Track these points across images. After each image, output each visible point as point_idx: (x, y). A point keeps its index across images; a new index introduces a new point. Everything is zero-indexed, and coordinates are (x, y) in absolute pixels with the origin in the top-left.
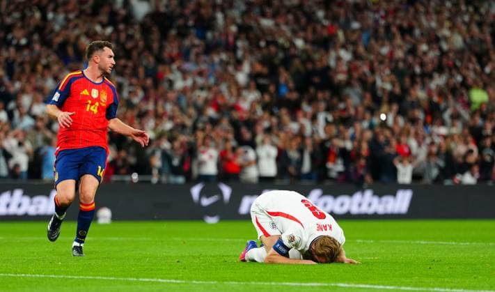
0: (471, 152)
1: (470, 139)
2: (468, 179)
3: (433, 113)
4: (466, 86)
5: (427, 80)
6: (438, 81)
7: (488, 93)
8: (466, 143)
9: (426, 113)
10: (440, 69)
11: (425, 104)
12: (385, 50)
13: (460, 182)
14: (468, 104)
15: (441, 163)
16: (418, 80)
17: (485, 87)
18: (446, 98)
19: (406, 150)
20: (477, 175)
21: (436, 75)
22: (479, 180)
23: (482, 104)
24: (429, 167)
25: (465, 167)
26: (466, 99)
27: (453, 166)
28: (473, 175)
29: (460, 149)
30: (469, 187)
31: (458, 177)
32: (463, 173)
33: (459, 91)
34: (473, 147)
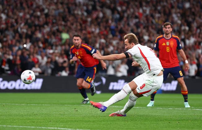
0: (65, 62)
1: (65, 56)
2: (64, 74)
3: (47, 44)
4: (61, 32)
5: (42, 28)
6: (47, 29)
7: (69, 35)
8: (63, 58)
9: (43, 43)
10: (47, 23)
11: (42, 39)
12: (21, 14)
13: (60, 75)
14: (61, 39)
15: (52, 66)
16: (38, 28)
17: (68, 32)
18: (51, 37)
19: (36, 60)
20: (68, 72)
21: (46, 26)
22: (69, 74)
23: (67, 40)
24: (47, 68)
25: (63, 69)
26: (59, 37)
27: (58, 68)
28: (66, 72)
29: (60, 60)
31: (60, 73)
32: (61, 71)
33: (56, 33)
34: (66, 59)
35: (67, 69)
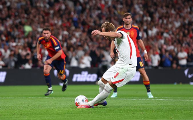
0: (28, 54)
1: (28, 48)
2: (28, 66)
3: (10, 37)
4: (22, 24)
5: (4, 22)
6: (9, 22)
7: (32, 27)
8: (26, 51)
9: (6, 36)
10: (9, 16)
11: (5, 32)
13: (24, 68)
14: (24, 32)
15: (16, 59)
17: (30, 25)
18: (14, 30)
20: (31, 64)
21: (8, 19)
22: (32, 67)
23: (29, 32)
24: (10, 61)
25: (26, 61)
26: (22, 30)
27: (21, 61)
28: (29, 64)
29: (23, 53)
30: (28, 70)
31: (23, 66)
32: (25, 64)
33: (19, 26)
34: (29, 52)
35: (31, 61)
